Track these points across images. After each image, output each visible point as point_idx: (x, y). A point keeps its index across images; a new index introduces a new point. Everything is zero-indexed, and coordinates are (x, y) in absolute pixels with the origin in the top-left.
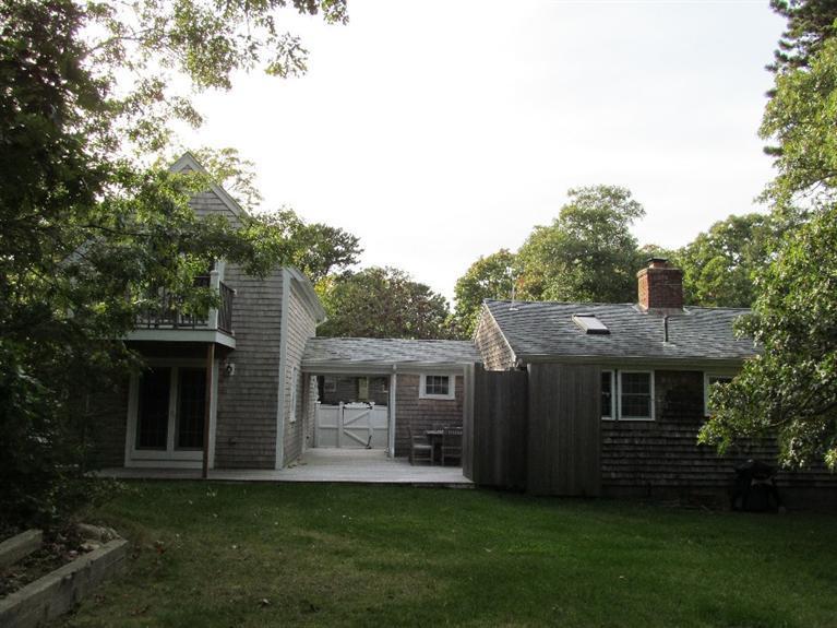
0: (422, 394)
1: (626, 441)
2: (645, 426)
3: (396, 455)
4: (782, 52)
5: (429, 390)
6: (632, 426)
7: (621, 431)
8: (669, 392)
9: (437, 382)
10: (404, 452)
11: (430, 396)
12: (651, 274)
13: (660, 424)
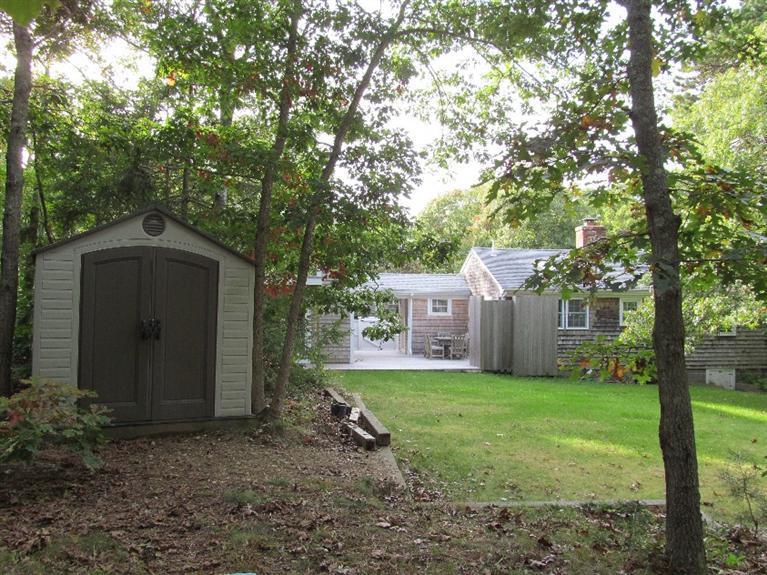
0: (430, 312)
1: (571, 343)
2: (582, 333)
3: (413, 353)
4: (677, 80)
5: (435, 310)
6: (574, 333)
7: (568, 336)
8: (598, 311)
9: (440, 303)
10: (419, 351)
11: (436, 314)
12: (585, 231)
13: (592, 331)
